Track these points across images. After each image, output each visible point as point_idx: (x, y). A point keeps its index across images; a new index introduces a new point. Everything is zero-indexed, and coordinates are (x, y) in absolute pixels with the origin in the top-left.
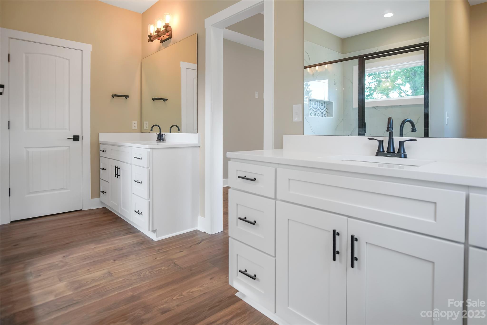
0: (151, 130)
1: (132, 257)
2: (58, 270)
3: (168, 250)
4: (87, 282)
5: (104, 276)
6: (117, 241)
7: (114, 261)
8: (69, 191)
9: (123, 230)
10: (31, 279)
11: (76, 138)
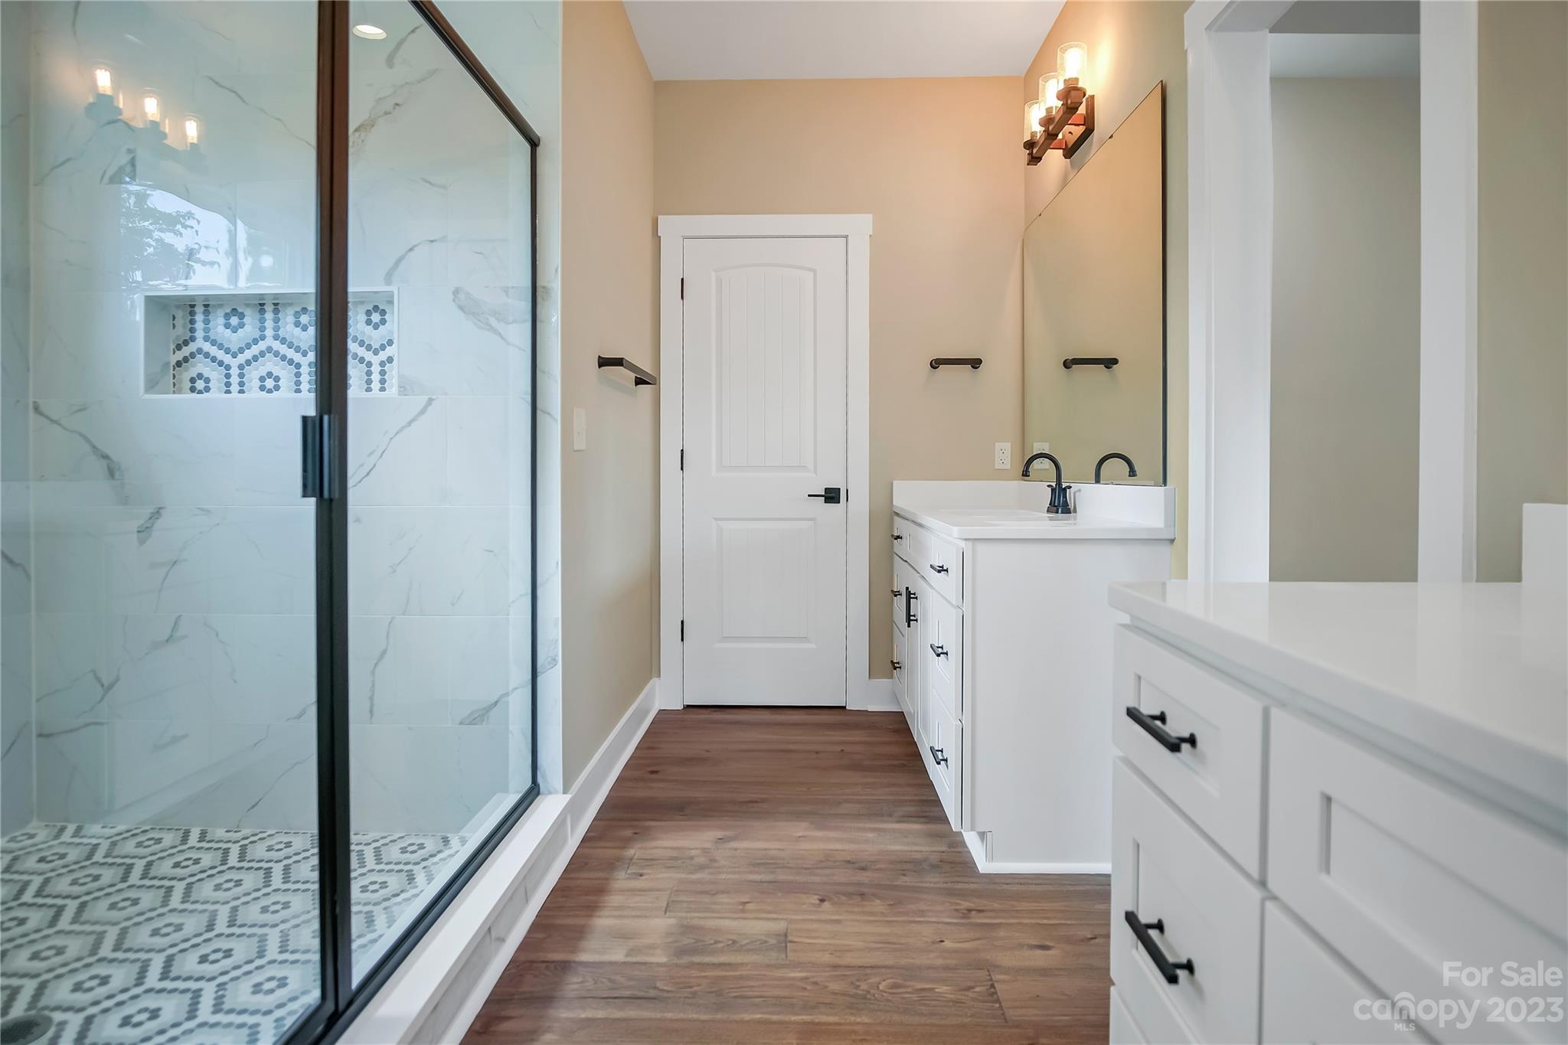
0: (1025, 474)
1: (878, 906)
2: (683, 876)
3: (1000, 924)
4: (716, 942)
5: (766, 942)
6: (870, 835)
7: (822, 901)
8: (812, 646)
9: (910, 801)
10: (621, 880)
11: (832, 496)
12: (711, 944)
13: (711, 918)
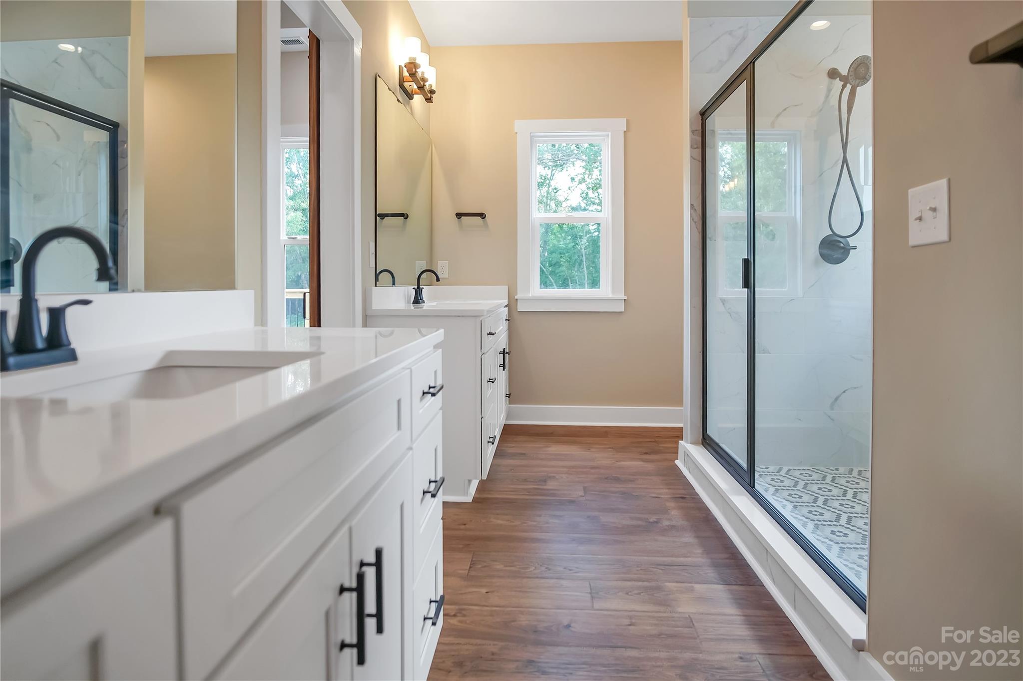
4: (639, 594)
12: (642, 593)
13: (652, 612)
